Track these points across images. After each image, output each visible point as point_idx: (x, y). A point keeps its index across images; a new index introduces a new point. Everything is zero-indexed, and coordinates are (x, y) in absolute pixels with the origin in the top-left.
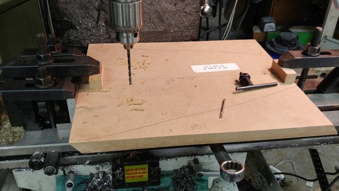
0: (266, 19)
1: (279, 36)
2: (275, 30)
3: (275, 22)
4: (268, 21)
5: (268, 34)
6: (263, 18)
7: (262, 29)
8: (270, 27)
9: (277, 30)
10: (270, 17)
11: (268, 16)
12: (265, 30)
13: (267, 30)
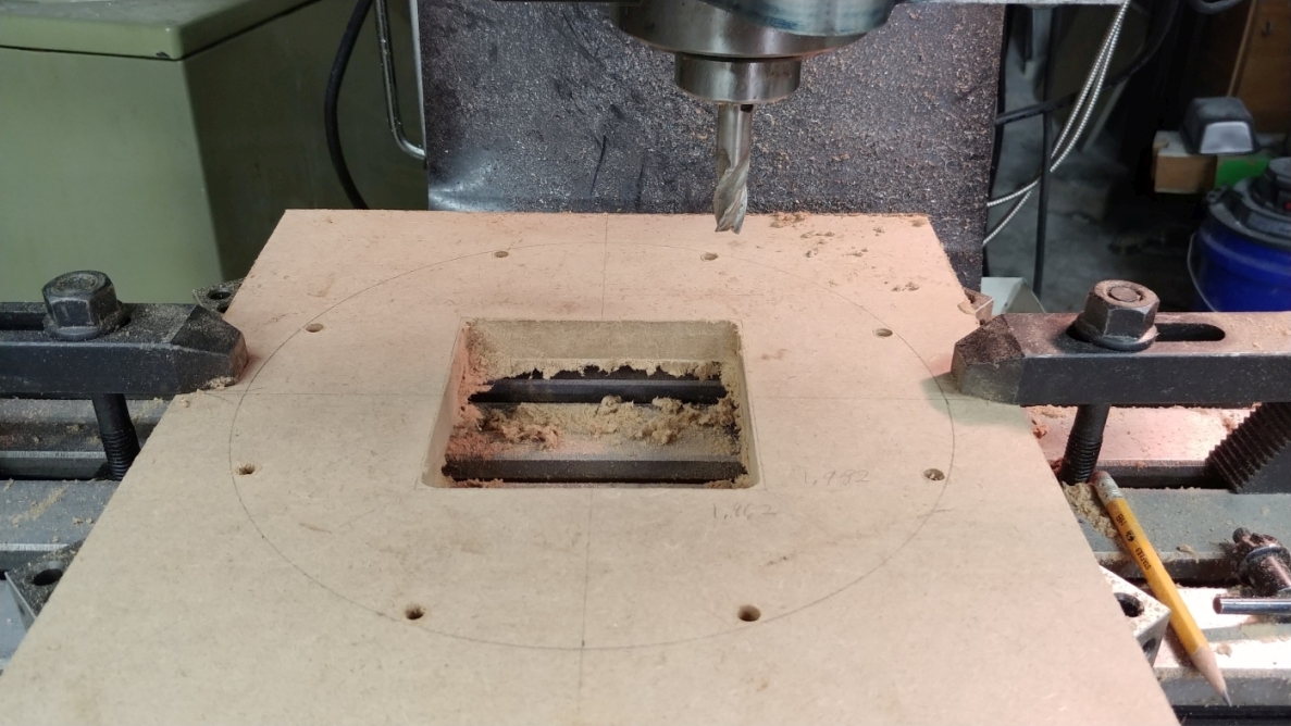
0: (1210, 106)
1: (1268, 170)
2: (1248, 148)
3: (1248, 114)
4: (1222, 113)
5: (1220, 164)
6: (1199, 101)
7: (1193, 142)
8: (1230, 137)
9: (1257, 147)
10: (1229, 97)
11: (1221, 93)
12: (1205, 149)
13: (1217, 146)
